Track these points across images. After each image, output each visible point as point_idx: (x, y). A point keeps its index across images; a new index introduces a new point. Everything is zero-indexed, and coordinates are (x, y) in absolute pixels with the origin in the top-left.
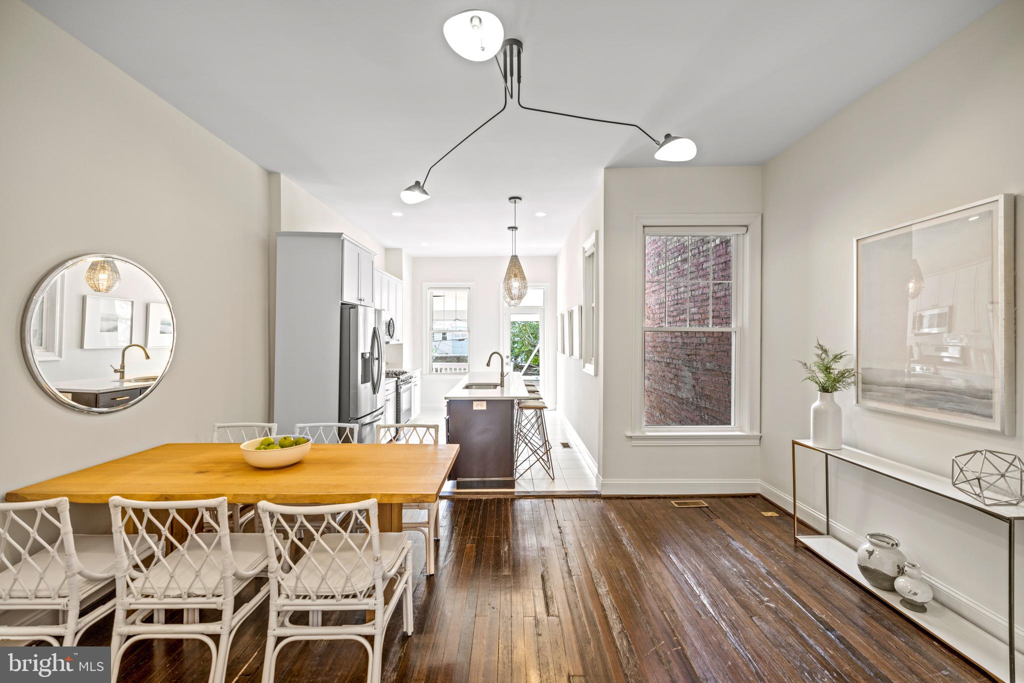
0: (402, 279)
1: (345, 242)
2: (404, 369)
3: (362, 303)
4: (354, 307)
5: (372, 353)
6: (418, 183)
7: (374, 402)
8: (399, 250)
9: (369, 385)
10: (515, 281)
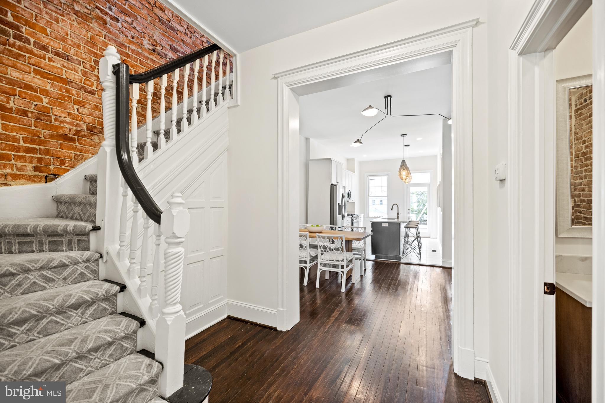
0: (354, 173)
1: (332, 161)
2: (355, 213)
3: (338, 184)
4: (335, 185)
5: (342, 203)
6: (358, 140)
7: (342, 223)
8: (353, 159)
9: (341, 215)
10: (404, 171)
